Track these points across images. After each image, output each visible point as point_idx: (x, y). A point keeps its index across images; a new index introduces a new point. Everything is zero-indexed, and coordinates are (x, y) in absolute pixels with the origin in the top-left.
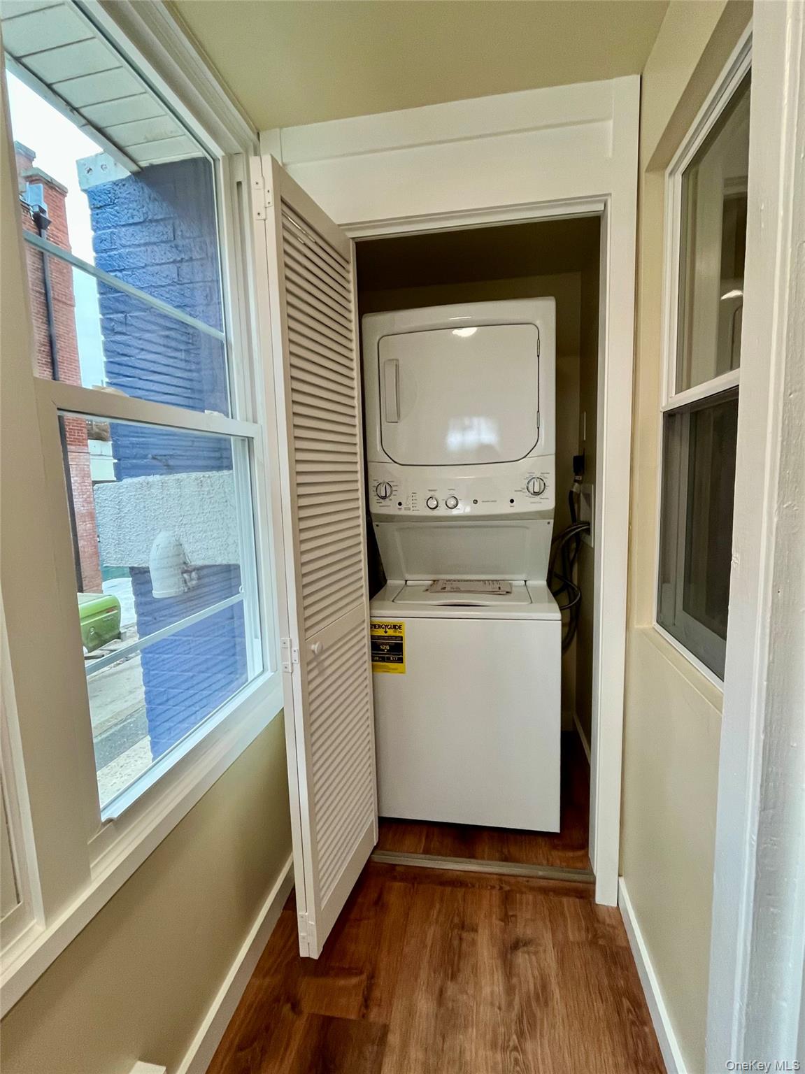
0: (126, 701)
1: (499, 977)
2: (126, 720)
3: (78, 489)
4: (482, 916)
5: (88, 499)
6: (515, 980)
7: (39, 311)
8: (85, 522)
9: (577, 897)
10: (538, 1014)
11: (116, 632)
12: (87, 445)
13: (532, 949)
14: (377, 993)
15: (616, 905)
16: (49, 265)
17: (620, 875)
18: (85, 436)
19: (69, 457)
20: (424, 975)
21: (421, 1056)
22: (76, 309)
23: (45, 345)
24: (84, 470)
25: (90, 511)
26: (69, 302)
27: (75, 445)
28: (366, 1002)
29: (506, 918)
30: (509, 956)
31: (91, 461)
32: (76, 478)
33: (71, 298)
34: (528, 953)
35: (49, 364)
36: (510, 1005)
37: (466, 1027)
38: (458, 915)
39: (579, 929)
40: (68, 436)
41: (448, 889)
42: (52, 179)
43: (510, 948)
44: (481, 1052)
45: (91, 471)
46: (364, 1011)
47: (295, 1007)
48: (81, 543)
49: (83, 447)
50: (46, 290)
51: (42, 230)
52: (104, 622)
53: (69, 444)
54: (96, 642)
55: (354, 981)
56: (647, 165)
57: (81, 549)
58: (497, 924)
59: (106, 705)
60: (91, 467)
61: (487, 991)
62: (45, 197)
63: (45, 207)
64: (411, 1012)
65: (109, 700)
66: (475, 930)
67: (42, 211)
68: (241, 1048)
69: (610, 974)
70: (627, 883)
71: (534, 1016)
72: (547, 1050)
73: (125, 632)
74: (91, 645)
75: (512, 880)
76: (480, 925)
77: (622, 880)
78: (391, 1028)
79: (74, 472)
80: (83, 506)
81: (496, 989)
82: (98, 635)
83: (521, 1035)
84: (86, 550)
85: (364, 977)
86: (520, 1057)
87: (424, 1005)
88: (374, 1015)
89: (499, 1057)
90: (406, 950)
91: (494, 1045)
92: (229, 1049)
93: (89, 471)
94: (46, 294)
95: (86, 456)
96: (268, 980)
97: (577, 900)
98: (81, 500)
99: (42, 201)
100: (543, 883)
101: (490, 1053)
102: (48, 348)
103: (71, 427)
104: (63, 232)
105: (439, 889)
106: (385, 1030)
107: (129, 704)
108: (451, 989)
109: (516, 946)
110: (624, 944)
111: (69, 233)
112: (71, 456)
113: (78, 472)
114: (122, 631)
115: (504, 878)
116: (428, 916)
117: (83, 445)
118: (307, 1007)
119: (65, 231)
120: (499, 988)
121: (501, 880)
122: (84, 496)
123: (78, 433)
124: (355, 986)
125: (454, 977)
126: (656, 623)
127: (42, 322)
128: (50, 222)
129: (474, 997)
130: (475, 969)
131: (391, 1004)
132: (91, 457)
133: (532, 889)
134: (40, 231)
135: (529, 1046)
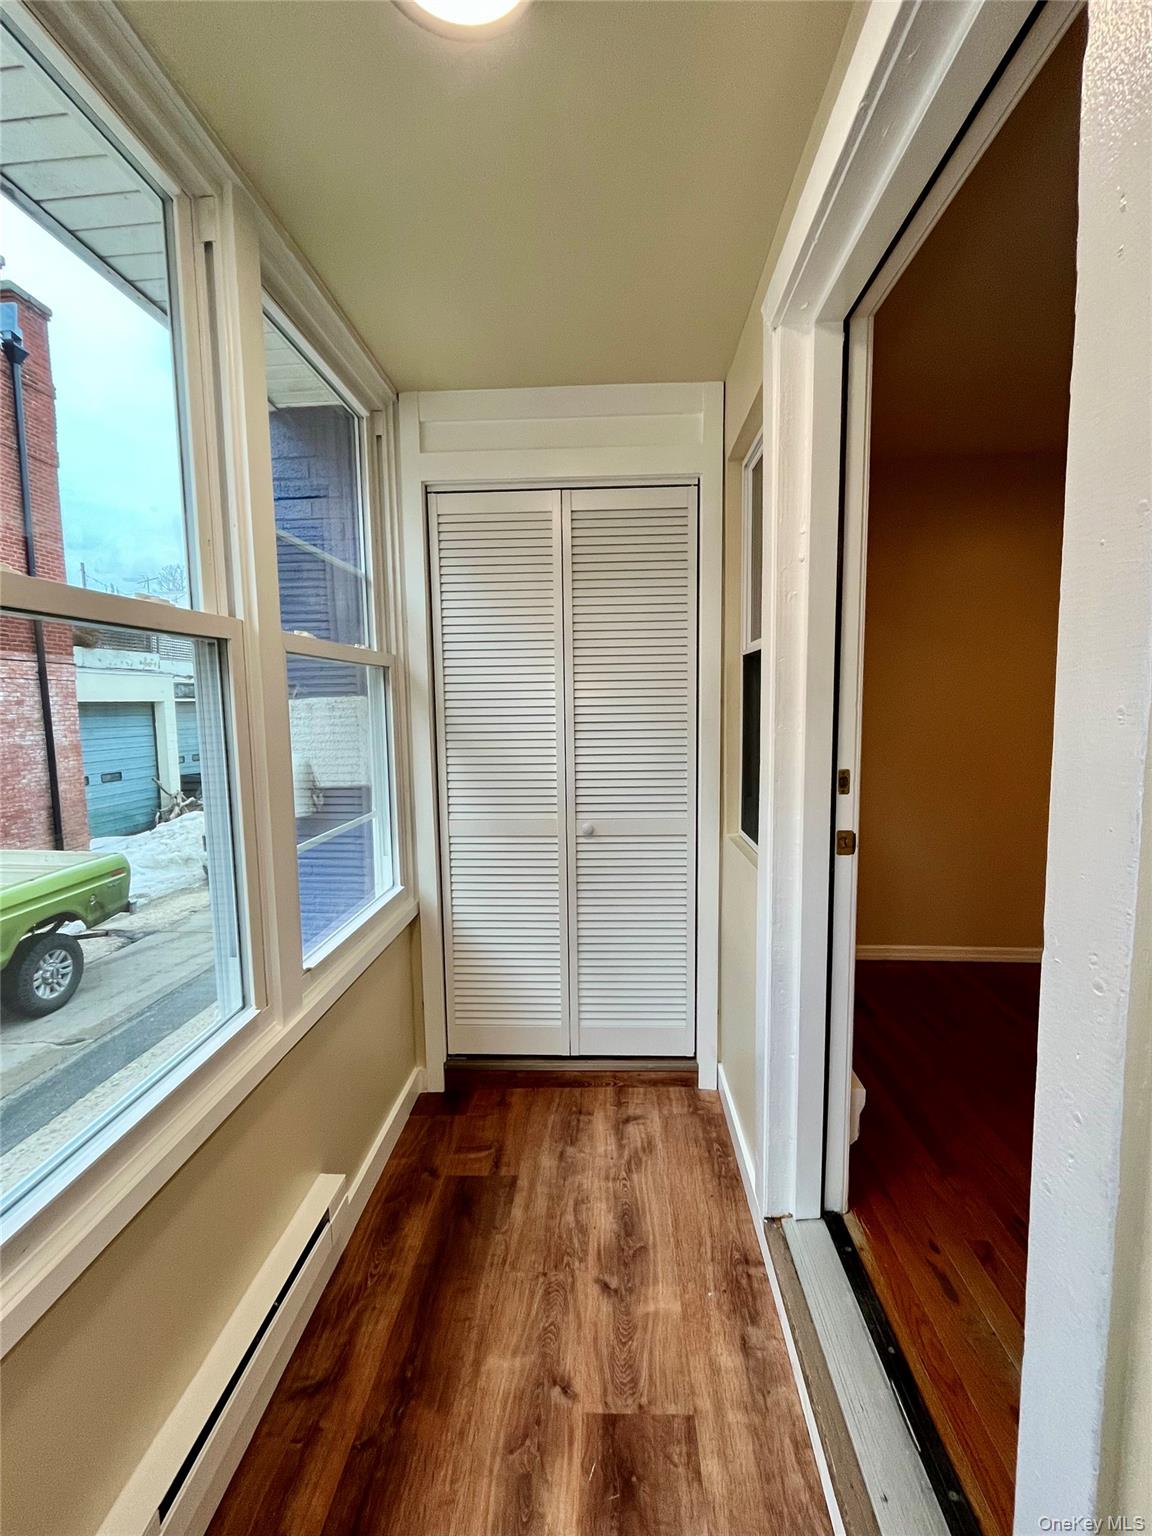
0: (139, 992)
1: (612, 1140)
2: (142, 1014)
3: (58, 713)
4: (598, 1105)
5: (73, 727)
6: (625, 1142)
7: (9, 472)
8: (67, 757)
9: (683, 1086)
10: (644, 1159)
11: (125, 902)
12: (72, 654)
13: (640, 1121)
14: (505, 1159)
15: (715, 1088)
16: (23, 411)
17: (719, 1062)
18: (69, 642)
19: (48, 669)
20: (546, 1145)
21: (545, 1190)
22: (60, 471)
23: (16, 518)
24: (67, 688)
25: (75, 742)
26: (50, 462)
27: (56, 653)
28: (497, 1164)
29: (619, 1104)
30: (621, 1127)
31: (78, 675)
32: (55, 698)
33: (55, 456)
34: (638, 1124)
35: (21, 543)
36: (621, 1156)
37: (583, 1170)
38: (576, 1106)
39: (683, 1106)
40: (45, 640)
41: (567, 1090)
42: (30, 296)
43: (620, 1125)
44: (596, 1185)
45: (77, 688)
46: (494, 1170)
47: (434, 1173)
48: (62, 787)
49: (67, 657)
50: (18, 444)
51: (16, 365)
52: (109, 887)
53: (49, 653)
54: (98, 914)
55: (483, 1154)
56: (731, 449)
57: (61, 795)
58: (611, 1109)
59: (112, 997)
60: (76, 682)
61: (601, 1149)
62: (20, 320)
63: (20, 334)
64: (536, 1167)
65: (115, 991)
66: (590, 1114)
67: (16, 338)
68: (388, 1200)
69: (705, 1131)
70: (724, 1068)
71: (640, 1160)
72: (650, 1178)
73: (135, 903)
74: (90, 918)
75: (625, 1075)
76: (596, 1111)
77: (721, 1067)
78: (520, 1177)
79: (54, 690)
80: (66, 737)
81: (609, 1148)
82: (100, 906)
83: (629, 1171)
84: (68, 796)
85: (493, 1150)
86: (628, 1184)
87: (548, 1162)
88: (503, 1171)
89: (610, 1184)
90: (530, 1131)
91: (607, 1178)
92: (378, 1201)
93: (74, 689)
94: (19, 450)
95: (72, 669)
96: (404, 1161)
97: (683, 1089)
98: (62, 728)
99: (16, 326)
100: (653, 1076)
101: (603, 1184)
102: (19, 521)
103: (50, 629)
104: (45, 368)
105: (558, 1091)
106: (514, 1180)
107: (143, 994)
108: (570, 1150)
109: (627, 1121)
110: (719, 1111)
111: (52, 369)
112: (50, 668)
113: (58, 690)
114: (132, 901)
115: (617, 1074)
116: (549, 1108)
117: (67, 654)
118: (444, 1172)
119: (47, 367)
120: (612, 1147)
121: (615, 1077)
122: (67, 723)
123: (60, 637)
124: (487, 1156)
125: (572, 1144)
126: (740, 830)
127: (12, 487)
128: (25, 354)
129: (590, 1154)
130: (591, 1138)
131: (518, 1164)
132: (78, 670)
133: (643, 1082)
134: (12, 366)
135: (635, 1177)
